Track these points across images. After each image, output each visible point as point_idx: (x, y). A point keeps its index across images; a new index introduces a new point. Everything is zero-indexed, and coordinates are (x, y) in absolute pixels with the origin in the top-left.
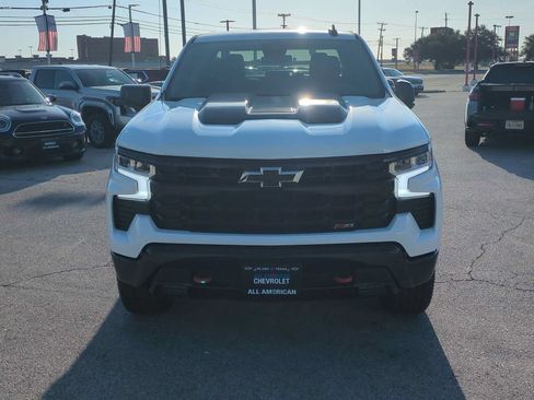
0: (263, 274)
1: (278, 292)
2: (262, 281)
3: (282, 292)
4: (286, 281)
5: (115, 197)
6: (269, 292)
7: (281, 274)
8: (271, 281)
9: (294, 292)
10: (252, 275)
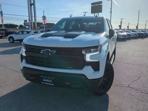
0: (45, 79)
1: (49, 84)
2: (45, 80)
3: (50, 84)
4: (51, 81)
5: (21, 54)
6: (47, 84)
7: (50, 79)
8: (47, 81)
9: (53, 85)
10: (43, 78)
